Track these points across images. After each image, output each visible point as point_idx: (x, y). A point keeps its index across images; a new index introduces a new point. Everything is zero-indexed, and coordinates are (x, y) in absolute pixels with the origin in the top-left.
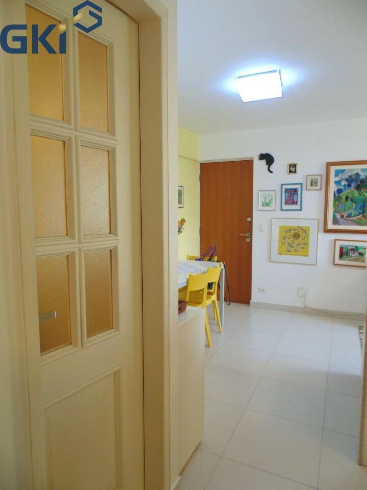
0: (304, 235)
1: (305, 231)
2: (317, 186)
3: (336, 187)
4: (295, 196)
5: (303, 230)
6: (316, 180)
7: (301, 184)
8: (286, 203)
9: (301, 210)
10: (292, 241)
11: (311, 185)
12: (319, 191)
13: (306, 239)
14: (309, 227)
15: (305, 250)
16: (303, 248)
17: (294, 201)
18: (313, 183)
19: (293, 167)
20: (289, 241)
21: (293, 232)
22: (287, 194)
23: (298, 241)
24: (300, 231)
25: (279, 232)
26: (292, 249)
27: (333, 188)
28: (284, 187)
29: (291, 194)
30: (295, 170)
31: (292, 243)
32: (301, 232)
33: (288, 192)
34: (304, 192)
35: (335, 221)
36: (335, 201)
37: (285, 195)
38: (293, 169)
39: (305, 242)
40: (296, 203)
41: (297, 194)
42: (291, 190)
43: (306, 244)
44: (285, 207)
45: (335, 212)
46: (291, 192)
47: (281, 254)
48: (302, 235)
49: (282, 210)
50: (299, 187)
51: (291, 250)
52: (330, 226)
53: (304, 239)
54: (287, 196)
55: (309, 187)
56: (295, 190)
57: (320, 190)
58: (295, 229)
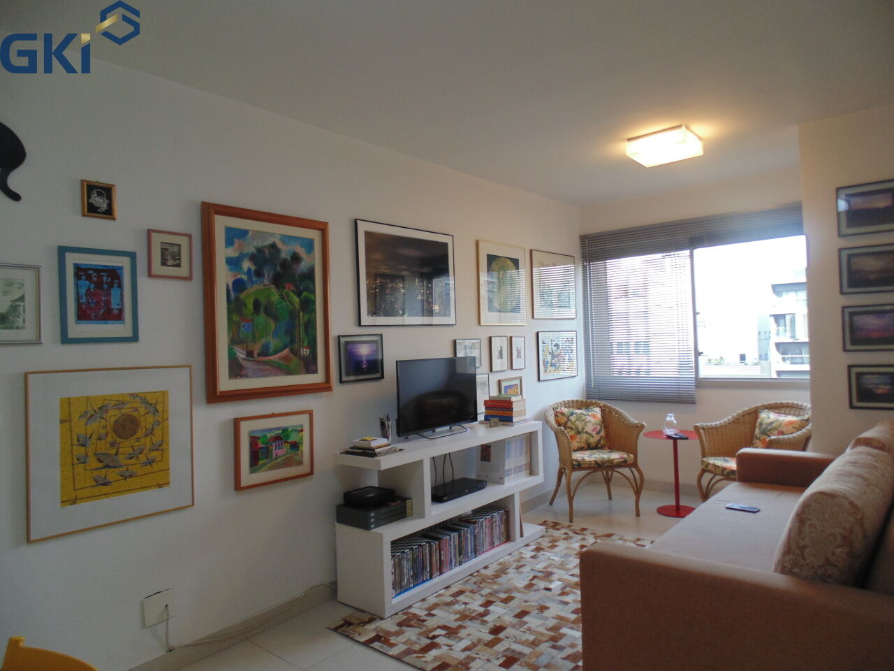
0: (150, 418)
1: (155, 406)
2: (179, 265)
3: (230, 273)
4: (115, 292)
5: (147, 403)
6: (175, 249)
7: (132, 256)
8: (82, 316)
9: (134, 338)
10: (113, 444)
11: (164, 264)
12: (187, 283)
13: (158, 431)
14: (164, 394)
15: (156, 467)
16: (150, 462)
17: (109, 310)
18: (170, 256)
19: (100, 194)
20: (103, 447)
21: (113, 415)
22: (84, 283)
23: (132, 441)
24: (136, 410)
25: (62, 421)
26: (112, 474)
27: (223, 277)
28: (72, 259)
29: (99, 285)
30: (110, 206)
31: (113, 451)
32: (142, 411)
33: (89, 278)
34: (143, 282)
35: (236, 370)
36: (230, 313)
37: (77, 286)
38: (100, 202)
39: (157, 439)
40: (119, 317)
41: (120, 286)
42: (99, 270)
43: (161, 447)
44: (78, 329)
45: (234, 341)
46: (100, 277)
47: (74, 501)
48: (147, 421)
49: (65, 339)
50: (124, 262)
51: (110, 478)
52: (226, 383)
53: (151, 432)
54: (83, 291)
55: (157, 268)
56: (114, 275)
57: (189, 278)
58: (120, 404)
